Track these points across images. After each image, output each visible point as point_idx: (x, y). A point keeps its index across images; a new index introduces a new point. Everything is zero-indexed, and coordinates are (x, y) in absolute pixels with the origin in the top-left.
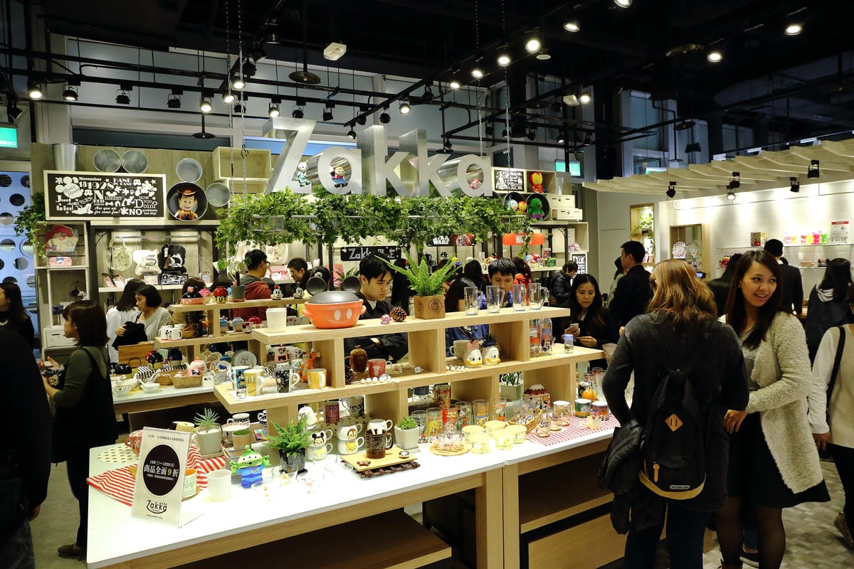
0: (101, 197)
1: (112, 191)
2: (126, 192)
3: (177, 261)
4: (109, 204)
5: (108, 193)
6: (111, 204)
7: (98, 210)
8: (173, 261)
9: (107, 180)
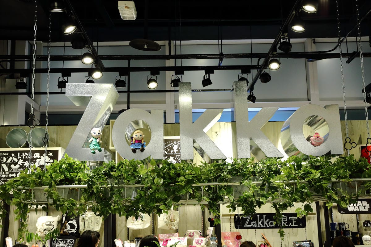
0: (6, 169)
1: (16, 164)
2: (27, 164)
3: (72, 226)
4: (12, 175)
5: (12, 166)
6: (14, 175)
7: (3, 181)
8: (68, 226)
9: (13, 155)
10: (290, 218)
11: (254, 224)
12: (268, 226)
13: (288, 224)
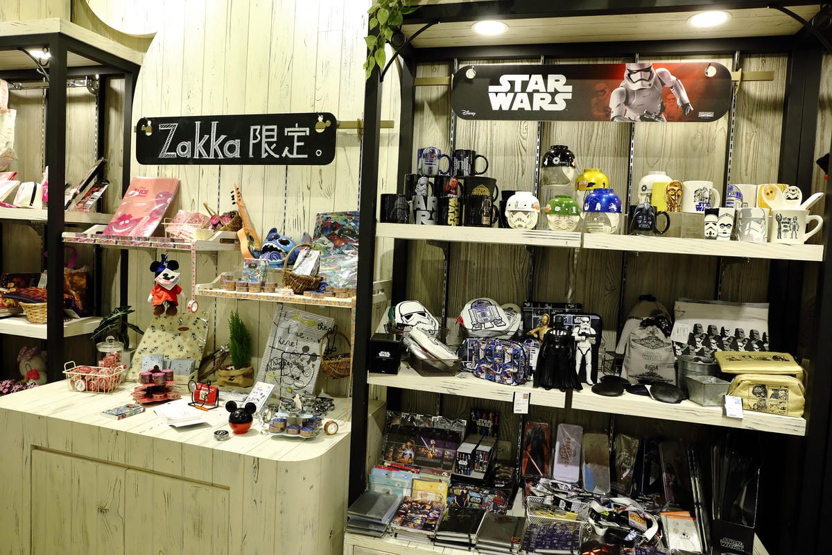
10: (286, 130)
11: (184, 149)
12: (221, 157)
13: (279, 150)
